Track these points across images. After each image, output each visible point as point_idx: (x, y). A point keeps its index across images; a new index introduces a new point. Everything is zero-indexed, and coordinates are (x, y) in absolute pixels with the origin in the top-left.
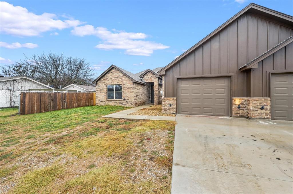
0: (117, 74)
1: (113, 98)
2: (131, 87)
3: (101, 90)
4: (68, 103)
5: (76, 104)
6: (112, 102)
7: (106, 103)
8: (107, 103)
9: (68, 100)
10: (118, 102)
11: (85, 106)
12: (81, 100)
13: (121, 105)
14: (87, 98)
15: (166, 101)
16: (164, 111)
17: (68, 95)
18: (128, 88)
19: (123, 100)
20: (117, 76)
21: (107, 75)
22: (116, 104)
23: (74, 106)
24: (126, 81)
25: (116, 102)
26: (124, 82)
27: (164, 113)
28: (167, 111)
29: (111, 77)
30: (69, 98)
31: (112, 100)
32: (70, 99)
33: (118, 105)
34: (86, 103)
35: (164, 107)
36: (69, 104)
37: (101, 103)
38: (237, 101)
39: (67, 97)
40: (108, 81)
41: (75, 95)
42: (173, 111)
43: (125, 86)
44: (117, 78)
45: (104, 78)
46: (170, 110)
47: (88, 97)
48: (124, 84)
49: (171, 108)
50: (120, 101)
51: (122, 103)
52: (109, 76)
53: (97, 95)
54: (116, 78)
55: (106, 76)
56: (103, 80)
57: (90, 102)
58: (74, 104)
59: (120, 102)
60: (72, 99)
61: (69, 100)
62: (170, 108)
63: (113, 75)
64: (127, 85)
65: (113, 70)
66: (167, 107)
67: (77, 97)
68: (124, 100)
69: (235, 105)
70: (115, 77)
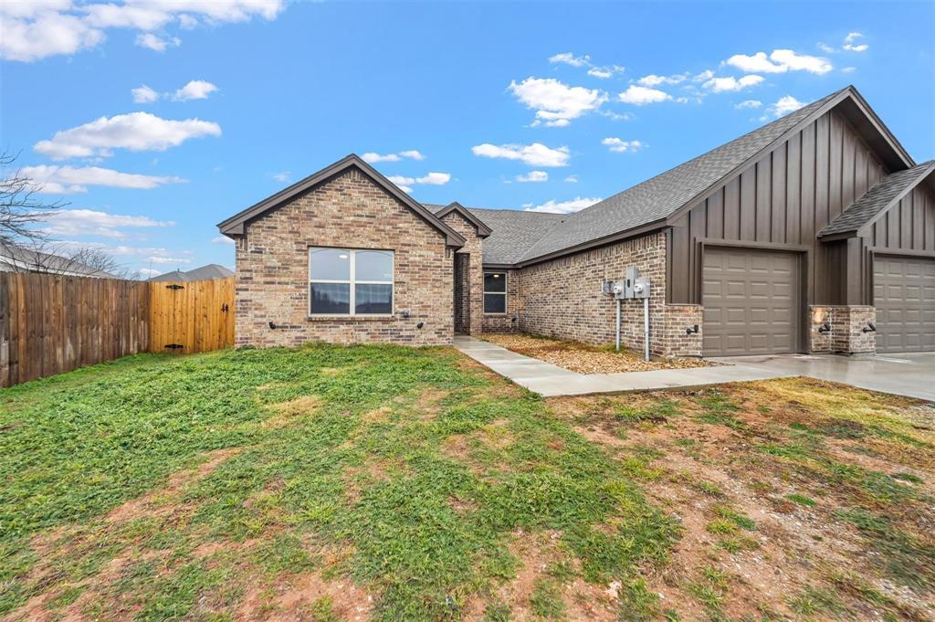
0: (367, 201)
1: (348, 312)
2: (438, 263)
3: (270, 271)
4: (22, 342)
5: (69, 346)
6: (342, 327)
7: (302, 334)
8: (312, 333)
9: (22, 326)
10: (372, 327)
11: (114, 358)
12: (92, 322)
13: (387, 340)
14: (120, 310)
15: (678, 318)
16: (672, 349)
17: (21, 290)
18: (425, 268)
19: (398, 316)
20: (366, 212)
21: (313, 196)
22: (364, 338)
23: (55, 363)
24: (414, 239)
25: (365, 326)
26: (406, 239)
27: (672, 356)
28: (679, 349)
29: (335, 209)
30: (27, 310)
31: (340, 321)
32: (35, 314)
33: (377, 342)
34: (116, 337)
35: (672, 336)
36: (28, 350)
37: (271, 335)
38: (818, 315)
39: (12, 304)
40: (321, 226)
41: (60, 288)
42: (694, 349)
43: (412, 259)
44: (371, 220)
45: (293, 210)
46: (687, 345)
47: (127, 303)
48: (406, 248)
49: (690, 340)
50: (384, 321)
51: (396, 333)
52: (321, 203)
53: (243, 295)
54: (365, 219)
55: (302, 202)
56: (283, 218)
57: (136, 336)
58: (59, 351)
59: (386, 326)
60: (47, 320)
61: (27, 320)
62: (687, 341)
63: (347, 204)
64: (420, 256)
65: (346, 181)
66: (680, 336)
67: (71, 302)
68: (406, 316)
69: (815, 323)
70: (359, 212)
